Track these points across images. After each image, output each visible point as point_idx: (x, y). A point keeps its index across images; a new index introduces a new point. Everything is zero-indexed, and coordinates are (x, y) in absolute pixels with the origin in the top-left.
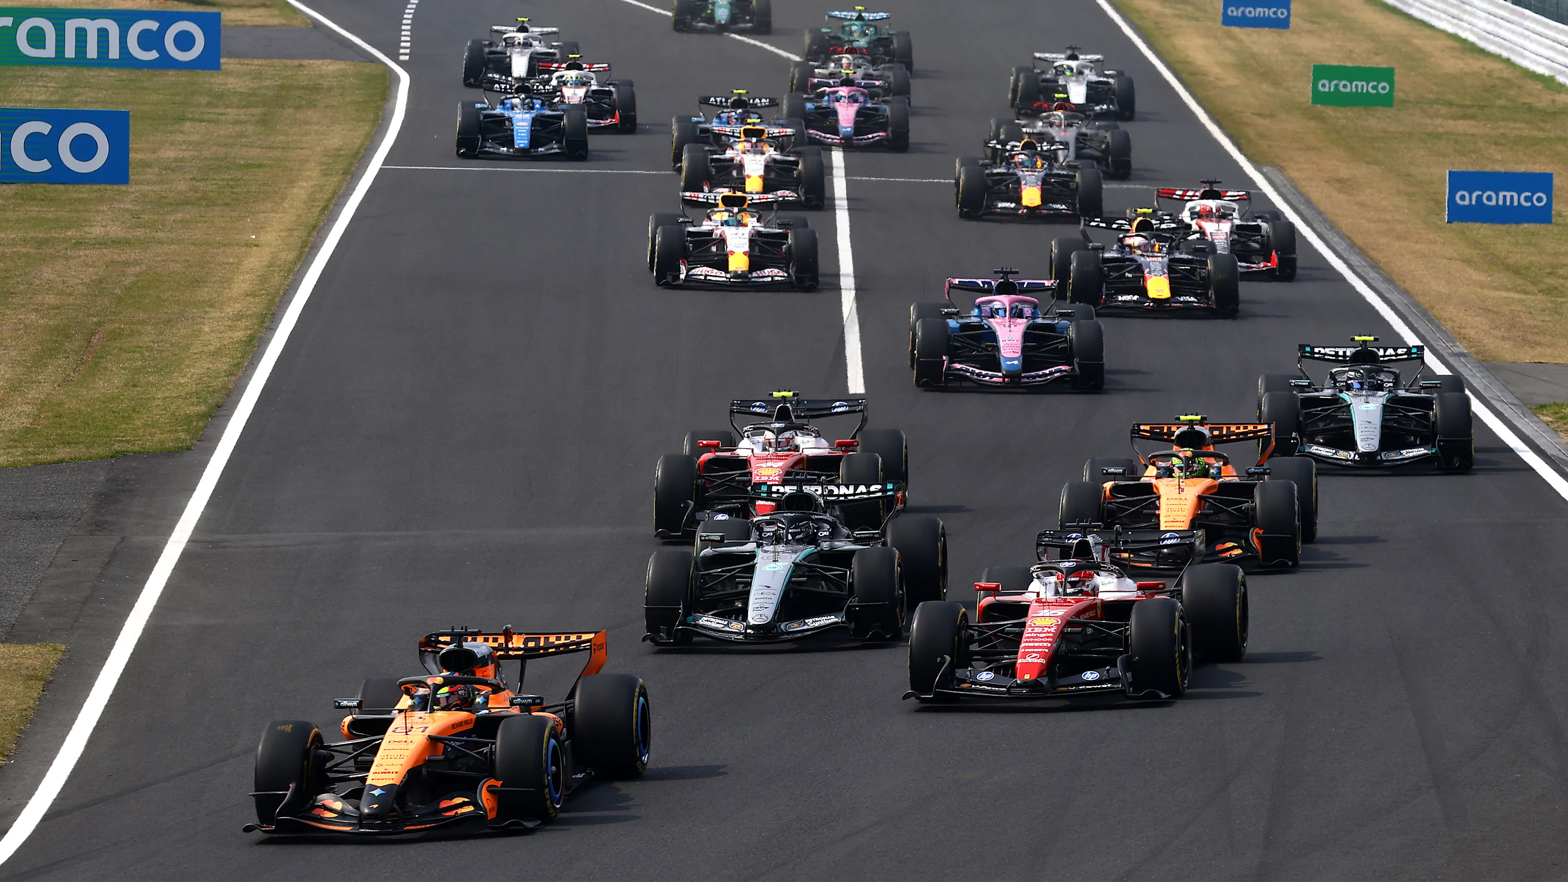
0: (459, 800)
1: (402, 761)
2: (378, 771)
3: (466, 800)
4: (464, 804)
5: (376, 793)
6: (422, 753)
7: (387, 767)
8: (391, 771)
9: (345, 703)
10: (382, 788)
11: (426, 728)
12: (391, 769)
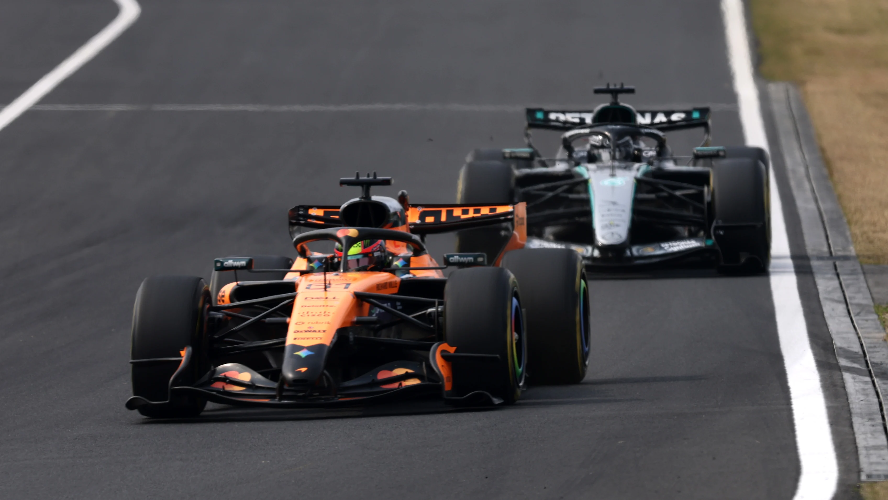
0: (400, 371)
1: (328, 319)
2: (300, 330)
3: (410, 371)
4: (407, 376)
5: (303, 354)
6: (349, 314)
7: (310, 325)
8: (317, 329)
9: (230, 263)
10: (309, 348)
11: (349, 284)
12: (316, 327)
